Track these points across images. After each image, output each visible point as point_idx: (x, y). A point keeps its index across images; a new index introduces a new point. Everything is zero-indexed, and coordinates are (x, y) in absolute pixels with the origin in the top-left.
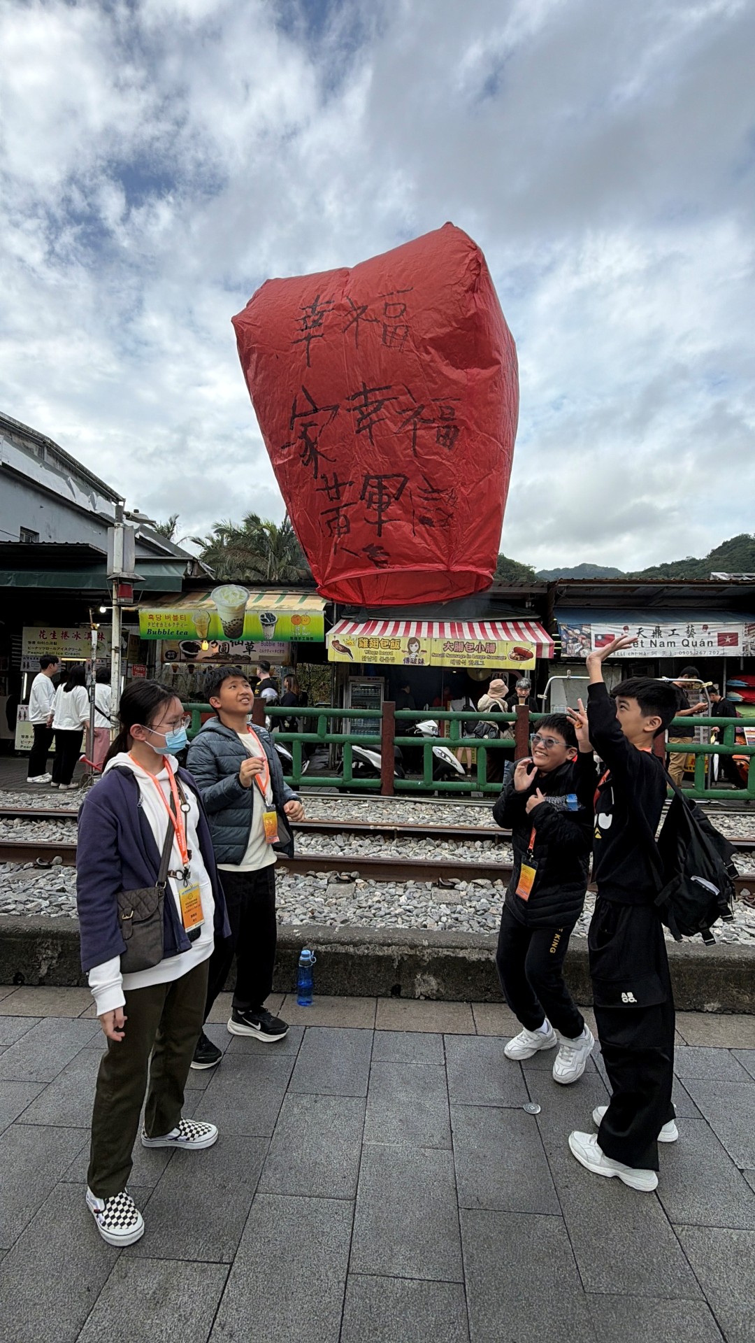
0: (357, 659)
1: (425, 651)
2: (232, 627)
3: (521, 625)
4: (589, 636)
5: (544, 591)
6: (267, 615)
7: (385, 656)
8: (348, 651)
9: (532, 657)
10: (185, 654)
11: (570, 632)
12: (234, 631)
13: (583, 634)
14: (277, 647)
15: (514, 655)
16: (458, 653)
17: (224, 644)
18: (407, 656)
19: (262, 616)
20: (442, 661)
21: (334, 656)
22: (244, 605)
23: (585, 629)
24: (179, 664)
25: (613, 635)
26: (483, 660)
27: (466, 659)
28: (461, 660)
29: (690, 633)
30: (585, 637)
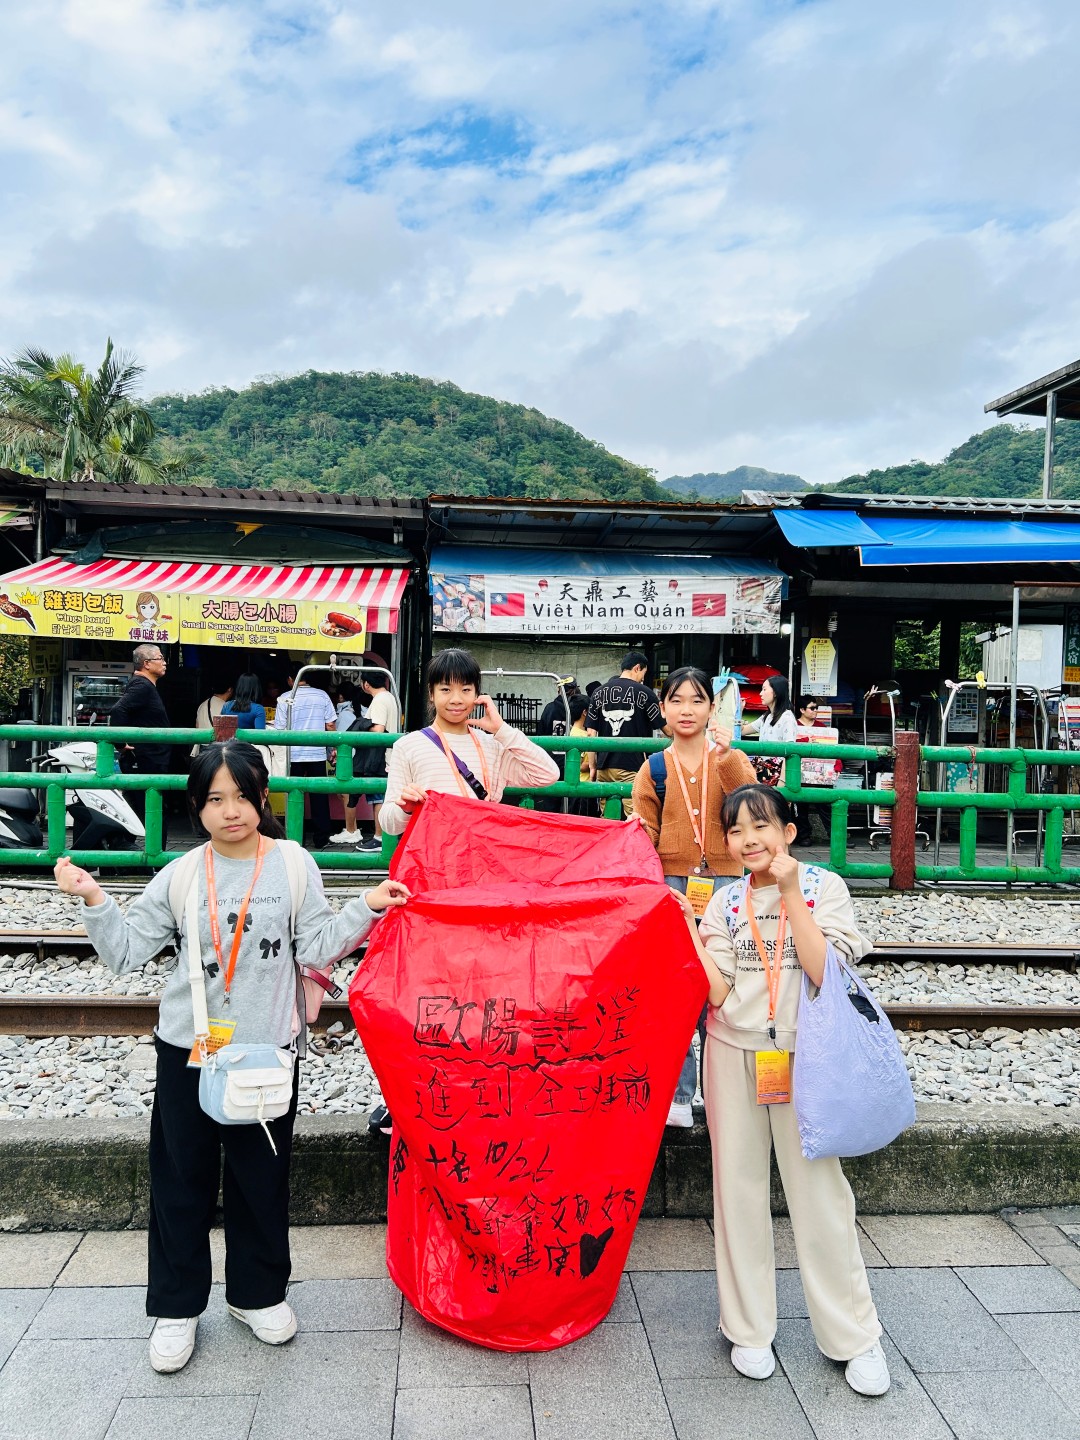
0: (44, 630)
1: (170, 618)
4: (480, 596)
7: (95, 626)
9: (360, 631)
11: (447, 587)
13: (471, 593)
15: (328, 626)
16: (229, 622)
18: (135, 624)
20: (201, 636)
23: (476, 585)
25: (522, 596)
26: (275, 634)
27: (244, 632)
28: (236, 634)
29: (649, 593)
30: (473, 597)
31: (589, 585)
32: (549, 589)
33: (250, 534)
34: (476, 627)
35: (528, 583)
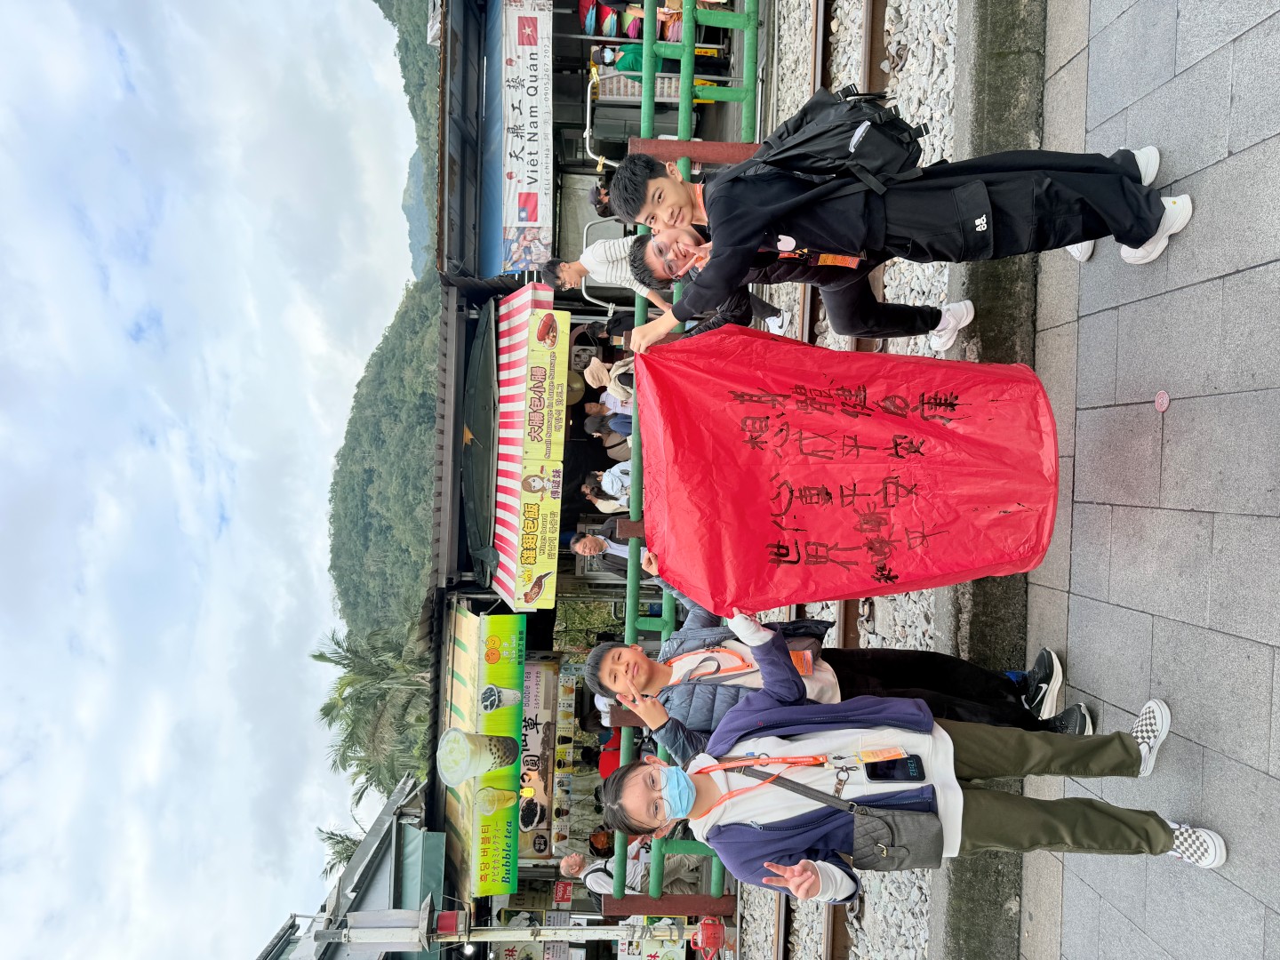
0: (553, 566)
1: (542, 467)
2: (500, 753)
3: (503, 326)
4: (521, 230)
5: (454, 291)
6: (485, 700)
7: (549, 526)
8: (540, 579)
9: (551, 315)
10: (539, 822)
11: (514, 258)
12: (508, 749)
13: (518, 238)
14: (531, 683)
15: (548, 341)
16: (546, 421)
17: (526, 763)
18: (548, 494)
19: (486, 707)
20: (557, 444)
21: (546, 600)
22: (468, 736)
23: (512, 235)
24: (554, 832)
25: (520, 194)
26: (555, 384)
27: (553, 409)
28: (555, 416)
29: (518, 83)
30: (522, 236)
31: (510, 135)
32: (515, 170)
33: (473, 434)
34: (547, 237)
35: (510, 189)
